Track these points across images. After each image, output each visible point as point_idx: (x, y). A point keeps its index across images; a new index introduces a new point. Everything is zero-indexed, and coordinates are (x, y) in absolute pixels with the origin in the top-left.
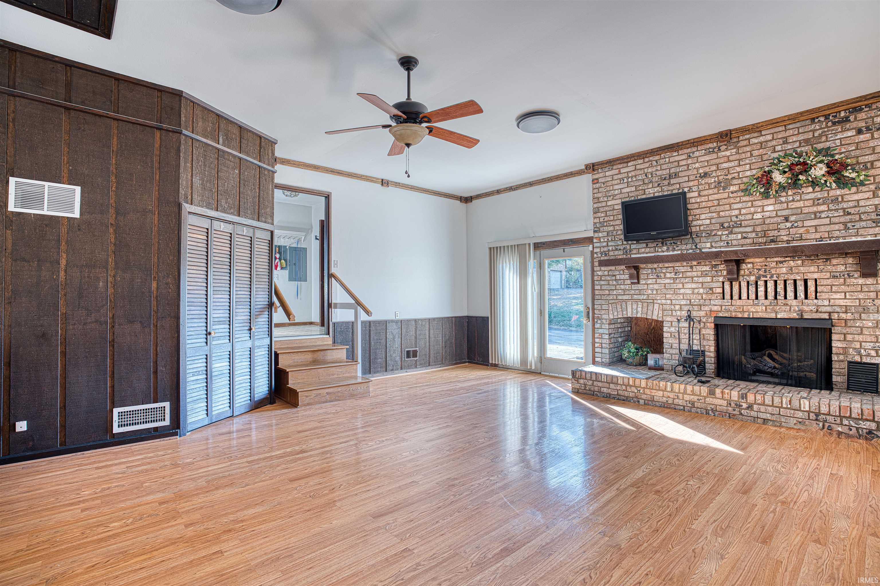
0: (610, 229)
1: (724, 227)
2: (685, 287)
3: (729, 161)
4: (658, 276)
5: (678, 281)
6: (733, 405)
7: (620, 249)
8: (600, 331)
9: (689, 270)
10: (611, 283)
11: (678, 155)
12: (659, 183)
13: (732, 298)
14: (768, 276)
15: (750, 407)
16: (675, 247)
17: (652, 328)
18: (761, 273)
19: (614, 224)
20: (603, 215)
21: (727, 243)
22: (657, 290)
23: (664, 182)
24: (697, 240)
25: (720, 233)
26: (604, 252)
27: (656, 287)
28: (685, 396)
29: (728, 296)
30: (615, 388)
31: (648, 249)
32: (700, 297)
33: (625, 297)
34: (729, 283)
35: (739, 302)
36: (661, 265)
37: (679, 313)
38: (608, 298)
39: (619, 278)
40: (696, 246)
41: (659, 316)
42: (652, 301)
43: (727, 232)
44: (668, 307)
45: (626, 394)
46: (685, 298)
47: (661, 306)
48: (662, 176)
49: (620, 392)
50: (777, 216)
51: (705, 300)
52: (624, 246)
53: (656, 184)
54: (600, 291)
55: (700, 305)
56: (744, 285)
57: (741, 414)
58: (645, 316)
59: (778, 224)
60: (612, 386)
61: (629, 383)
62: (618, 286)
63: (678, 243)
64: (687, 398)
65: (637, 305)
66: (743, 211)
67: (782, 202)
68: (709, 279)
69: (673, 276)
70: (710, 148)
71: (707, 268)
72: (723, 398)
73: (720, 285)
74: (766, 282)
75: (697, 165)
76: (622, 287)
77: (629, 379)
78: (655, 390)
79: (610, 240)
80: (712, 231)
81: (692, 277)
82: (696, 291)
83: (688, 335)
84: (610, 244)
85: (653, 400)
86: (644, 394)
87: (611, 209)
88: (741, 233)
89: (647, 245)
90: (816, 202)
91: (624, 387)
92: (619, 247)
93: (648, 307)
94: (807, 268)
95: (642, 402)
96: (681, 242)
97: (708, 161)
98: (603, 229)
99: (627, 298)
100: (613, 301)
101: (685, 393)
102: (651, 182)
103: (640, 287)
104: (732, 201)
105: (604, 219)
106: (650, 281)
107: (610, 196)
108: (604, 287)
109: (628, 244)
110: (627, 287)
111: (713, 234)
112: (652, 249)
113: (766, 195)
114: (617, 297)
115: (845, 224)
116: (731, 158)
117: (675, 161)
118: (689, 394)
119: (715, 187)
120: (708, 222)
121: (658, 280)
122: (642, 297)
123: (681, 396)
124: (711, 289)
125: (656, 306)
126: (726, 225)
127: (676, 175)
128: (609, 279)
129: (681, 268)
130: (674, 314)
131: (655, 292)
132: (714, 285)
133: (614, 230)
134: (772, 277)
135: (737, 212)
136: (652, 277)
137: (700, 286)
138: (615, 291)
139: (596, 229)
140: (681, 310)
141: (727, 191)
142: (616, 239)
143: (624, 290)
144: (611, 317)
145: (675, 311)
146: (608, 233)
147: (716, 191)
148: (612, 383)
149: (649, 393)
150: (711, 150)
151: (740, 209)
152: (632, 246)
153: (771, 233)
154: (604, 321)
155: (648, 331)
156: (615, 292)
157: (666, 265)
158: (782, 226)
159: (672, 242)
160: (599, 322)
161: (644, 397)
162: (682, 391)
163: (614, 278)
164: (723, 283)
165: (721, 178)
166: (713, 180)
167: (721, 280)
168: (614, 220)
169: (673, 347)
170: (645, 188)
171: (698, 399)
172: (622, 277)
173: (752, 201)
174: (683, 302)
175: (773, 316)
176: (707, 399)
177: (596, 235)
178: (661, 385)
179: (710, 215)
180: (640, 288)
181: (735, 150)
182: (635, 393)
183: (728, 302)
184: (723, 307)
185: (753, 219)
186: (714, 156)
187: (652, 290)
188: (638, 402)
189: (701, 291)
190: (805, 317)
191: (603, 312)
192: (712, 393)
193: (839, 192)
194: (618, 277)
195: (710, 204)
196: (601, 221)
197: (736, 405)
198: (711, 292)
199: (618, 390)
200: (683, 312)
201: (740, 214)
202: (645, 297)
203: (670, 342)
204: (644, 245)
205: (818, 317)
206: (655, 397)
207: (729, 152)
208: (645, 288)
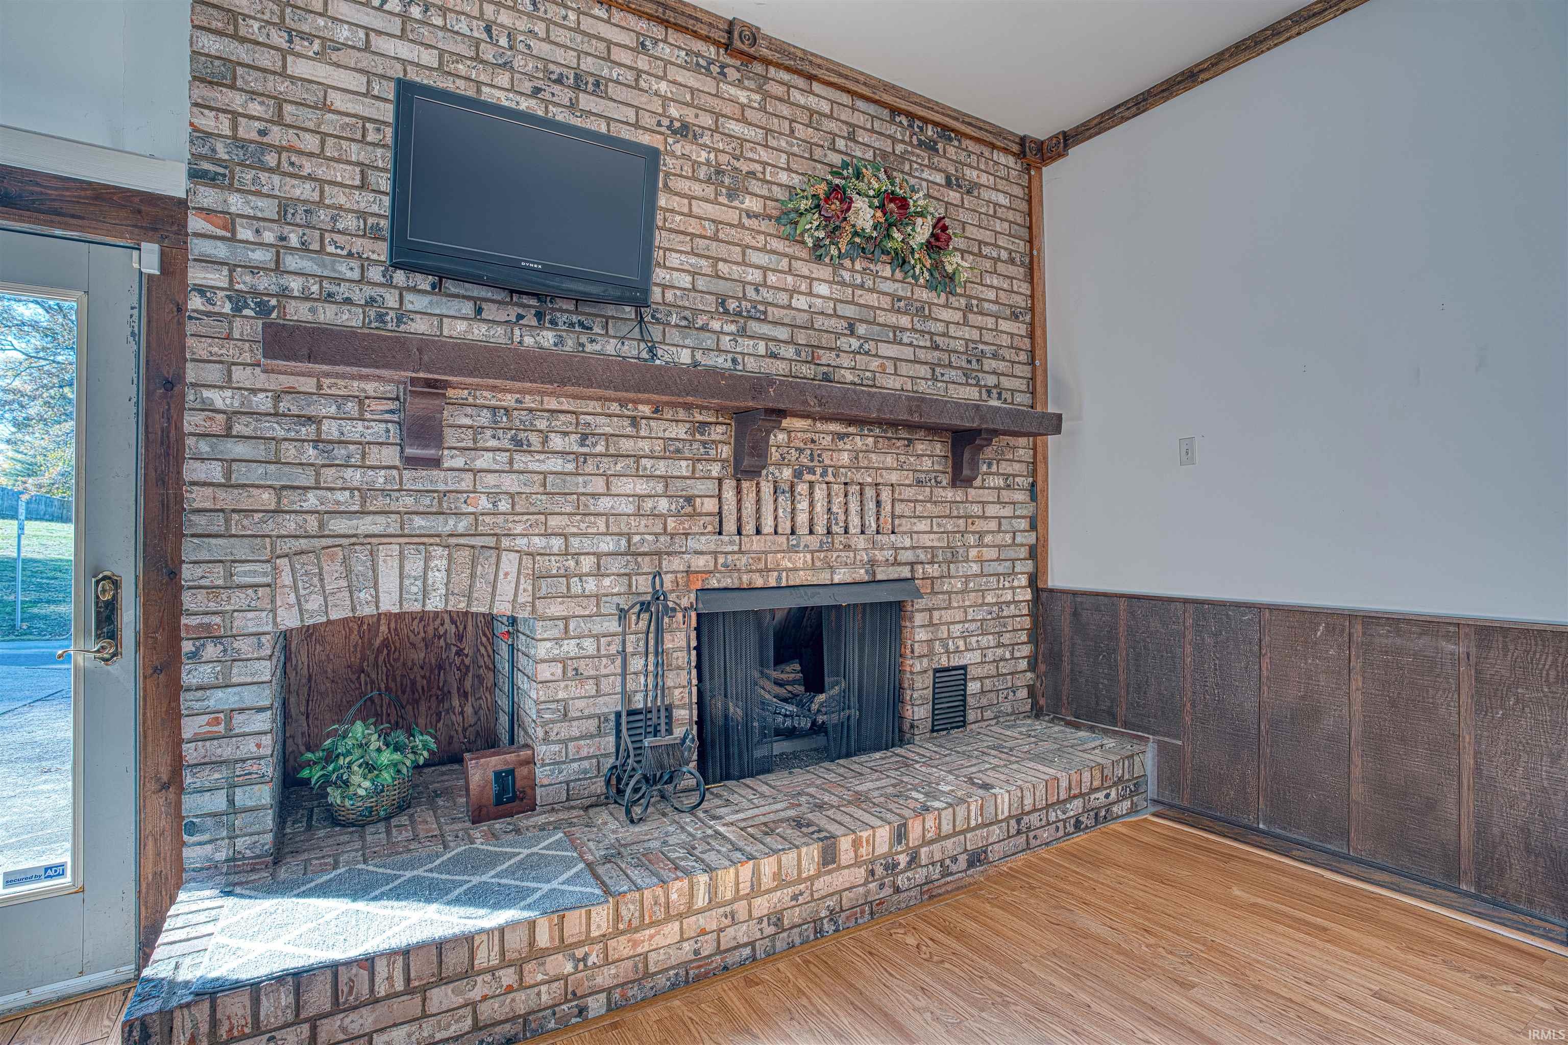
0: (297, 192)
1: (726, 312)
2: (614, 490)
3: (743, 120)
4: (518, 443)
5: (590, 467)
6: (879, 871)
7: (348, 301)
8: (220, 699)
9: (629, 430)
10: (290, 452)
11: (608, 21)
12: (540, 84)
13: (739, 533)
14: (819, 471)
15: (914, 859)
16: (584, 339)
17: (378, 642)
18: (805, 460)
19: (320, 173)
20: (255, 108)
21: (734, 361)
22: (512, 496)
23: (557, 89)
24: (656, 332)
25: (716, 325)
26: (255, 293)
27: (510, 483)
28: (757, 902)
29: (730, 526)
30: (460, 1001)
31: (484, 327)
32: (659, 529)
33: (366, 525)
34: (734, 483)
35: (756, 544)
36: (529, 401)
37: (591, 585)
38: (269, 527)
39: (335, 435)
40: (651, 350)
41: (521, 599)
42: (491, 541)
43: (732, 328)
44: (553, 564)
45: (522, 1002)
46: (614, 529)
47: (527, 561)
48: (552, 67)
49: (486, 1011)
50: (835, 315)
51: (672, 536)
52: (369, 291)
53: (527, 87)
54: (221, 494)
55: (659, 554)
56: (767, 489)
57: (897, 890)
58: (462, 606)
59: (838, 335)
60: (441, 997)
61: (532, 942)
62: (329, 474)
63: (597, 330)
64: (762, 906)
65: (427, 560)
66: (772, 278)
67: (843, 284)
68: (684, 467)
69: (576, 448)
70: (698, 55)
71: (680, 431)
72: (857, 864)
73: (712, 486)
74: (811, 483)
75: (663, 87)
76: (355, 477)
77: (532, 925)
78: (652, 924)
79: (294, 240)
80: (696, 312)
81: (637, 458)
82: (648, 504)
83: (619, 662)
84: (292, 262)
85: (647, 975)
86: (607, 962)
87: (311, 99)
88: (768, 339)
89: (479, 311)
90: (897, 304)
91: (508, 977)
92: (343, 290)
93: (473, 567)
94: (882, 457)
95: (596, 1005)
96: (606, 327)
97: (692, 90)
98: (255, 180)
99: (376, 529)
100: (303, 543)
101: (756, 890)
102: (506, 66)
103: (438, 480)
104: (748, 239)
105: (263, 133)
106: (483, 461)
107: (308, 37)
108: (241, 474)
109: (390, 285)
110: (380, 479)
111: (700, 323)
112: (500, 330)
113: (817, 253)
114: (321, 526)
115: (933, 366)
116: (750, 114)
117: (600, 39)
118: (768, 891)
119: (708, 181)
120: (685, 281)
121: (517, 456)
122: (452, 524)
123: (741, 907)
124: (689, 500)
125: (509, 562)
126: (732, 305)
127: (599, 87)
128: (280, 433)
129: (602, 420)
130: (576, 588)
131: (504, 506)
132: (701, 487)
133: (320, 203)
134: (824, 474)
135: (754, 276)
136: (493, 443)
137: (660, 488)
138: (310, 495)
139: (206, 166)
140: (599, 573)
141: (736, 203)
142: (331, 249)
143: (364, 492)
144: (289, 620)
145: (580, 576)
146: (285, 206)
147: (710, 191)
148: (442, 981)
149: (627, 952)
150: (702, 62)
151: (765, 270)
152: (408, 297)
153: (826, 357)
154: (244, 646)
155: (363, 658)
156: (312, 500)
157: (552, 404)
158: (843, 343)
159: (575, 319)
160: (211, 651)
161: (605, 977)
162: (745, 888)
163: (309, 431)
164: (720, 480)
165: (724, 158)
166: (704, 155)
167: (714, 474)
168: (321, 155)
169: (573, 714)
170: (483, 78)
171: (795, 897)
172: (355, 430)
173: (791, 258)
174: (607, 545)
175: (824, 577)
176: (819, 884)
177: (208, 197)
178: (674, 897)
179: (693, 260)
180: (442, 487)
181: (757, 97)
182: (565, 978)
183: (731, 543)
184: (721, 560)
185: (789, 307)
186: (709, 85)
187: (494, 496)
188: (582, 1011)
189: (663, 505)
190: (879, 577)
191: (239, 599)
192: (829, 857)
193: (924, 295)
194: (330, 429)
195: (693, 226)
196: (241, 133)
197: (886, 868)
198: (689, 509)
199: (474, 1005)
200: (607, 582)
201: (765, 285)
202: (462, 527)
203: (561, 695)
204: (467, 308)
205: (895, 576)
206: (652, 957)
207: (746, 93)
208: (463, 486)
